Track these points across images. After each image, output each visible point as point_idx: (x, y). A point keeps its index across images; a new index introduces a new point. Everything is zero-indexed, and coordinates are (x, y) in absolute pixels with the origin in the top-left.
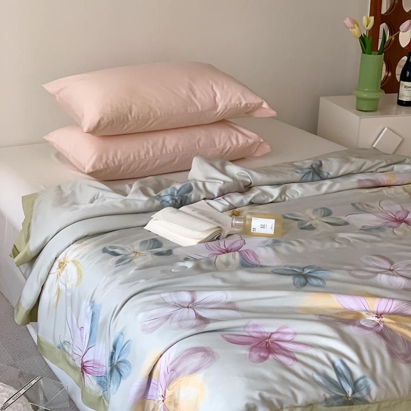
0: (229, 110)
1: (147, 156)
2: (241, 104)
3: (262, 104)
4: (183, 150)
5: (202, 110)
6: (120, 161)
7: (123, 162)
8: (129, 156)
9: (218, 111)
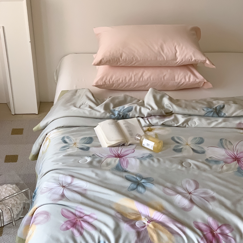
0: (184, 62)
1: (130, 81)
2: (192, 59)
3: (206, 61)
4: (153, 80)
5: (166, 59)
6: (113, 82)
7: (115, 82)
8: (119, 79)
9: (177, 61)
